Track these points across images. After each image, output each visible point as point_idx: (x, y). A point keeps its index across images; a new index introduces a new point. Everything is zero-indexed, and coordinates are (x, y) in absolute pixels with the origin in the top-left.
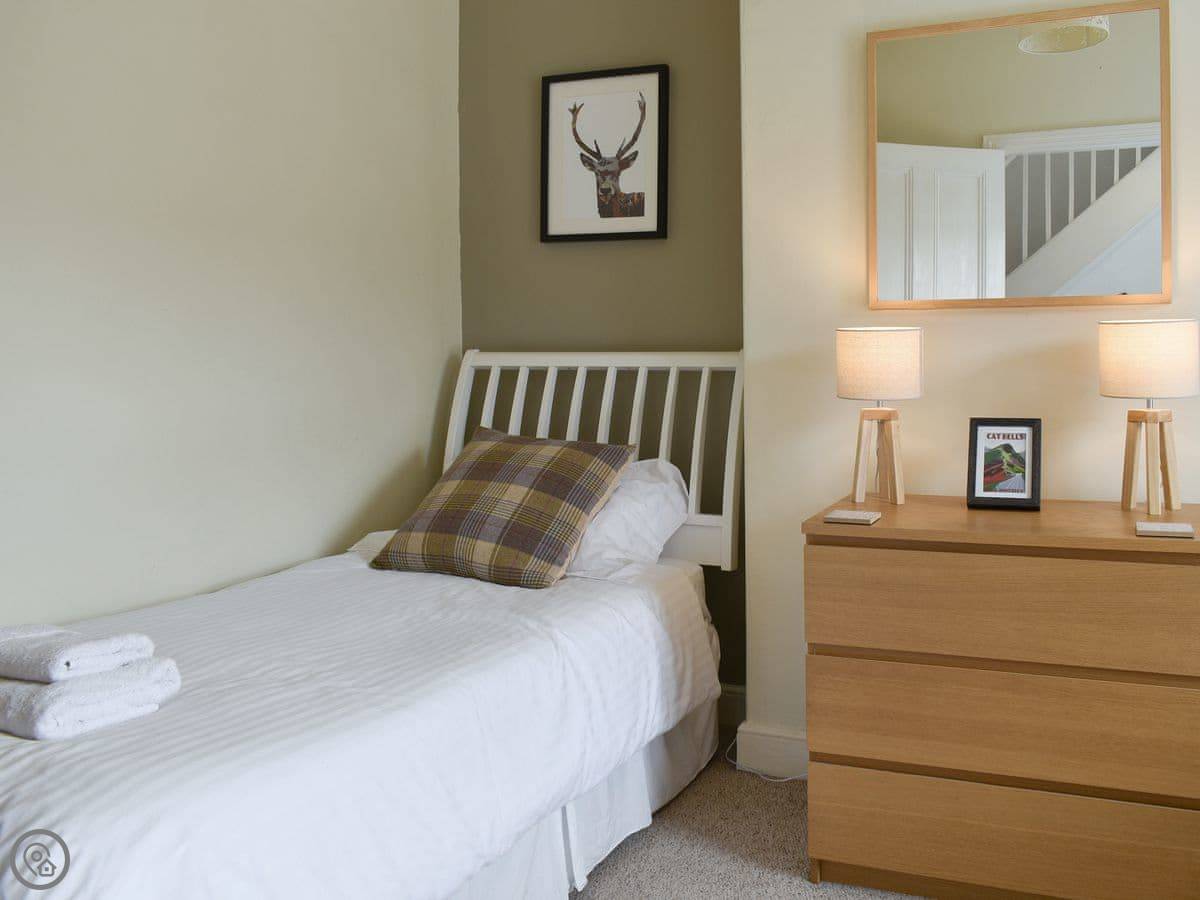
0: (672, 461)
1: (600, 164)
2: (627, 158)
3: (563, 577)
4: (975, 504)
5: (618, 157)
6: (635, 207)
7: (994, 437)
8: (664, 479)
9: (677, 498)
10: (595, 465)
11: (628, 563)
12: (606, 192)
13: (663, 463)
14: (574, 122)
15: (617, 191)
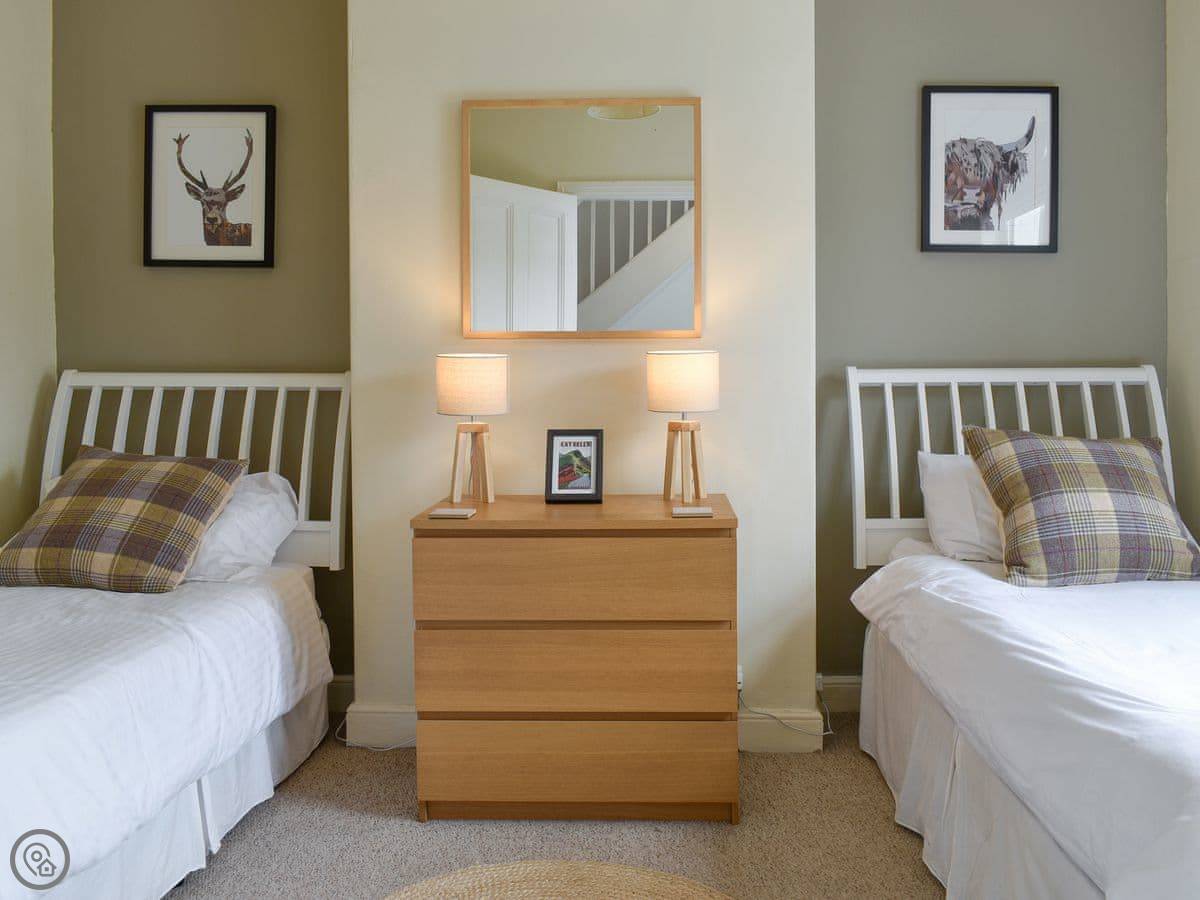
0: (281, 474)
1: (207, 194)
2: (234, 190)
3: (183, 582)
4: (552, 500)
5: (225, 188)
6: (243, 237)
7: (566, 445)
8: (276, 491)
9: (289, 508)
10: (210, 478)
11: (245, 566)
12: (212, 221)
13: (273, 476)
14: (179, 152)
15: (224, 220)
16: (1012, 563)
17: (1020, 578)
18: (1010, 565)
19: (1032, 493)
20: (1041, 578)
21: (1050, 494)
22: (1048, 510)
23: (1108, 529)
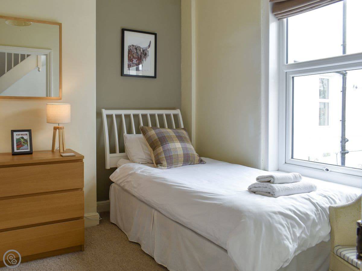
4: (14, 154)
7: (18, 135)
16: (157, 163)
17: (160, 167)
18: (157, 164)
19: (161, 144)
20: (165, 167)
21: (166, 144)
22: (166, 148)
23: (181, 152)
